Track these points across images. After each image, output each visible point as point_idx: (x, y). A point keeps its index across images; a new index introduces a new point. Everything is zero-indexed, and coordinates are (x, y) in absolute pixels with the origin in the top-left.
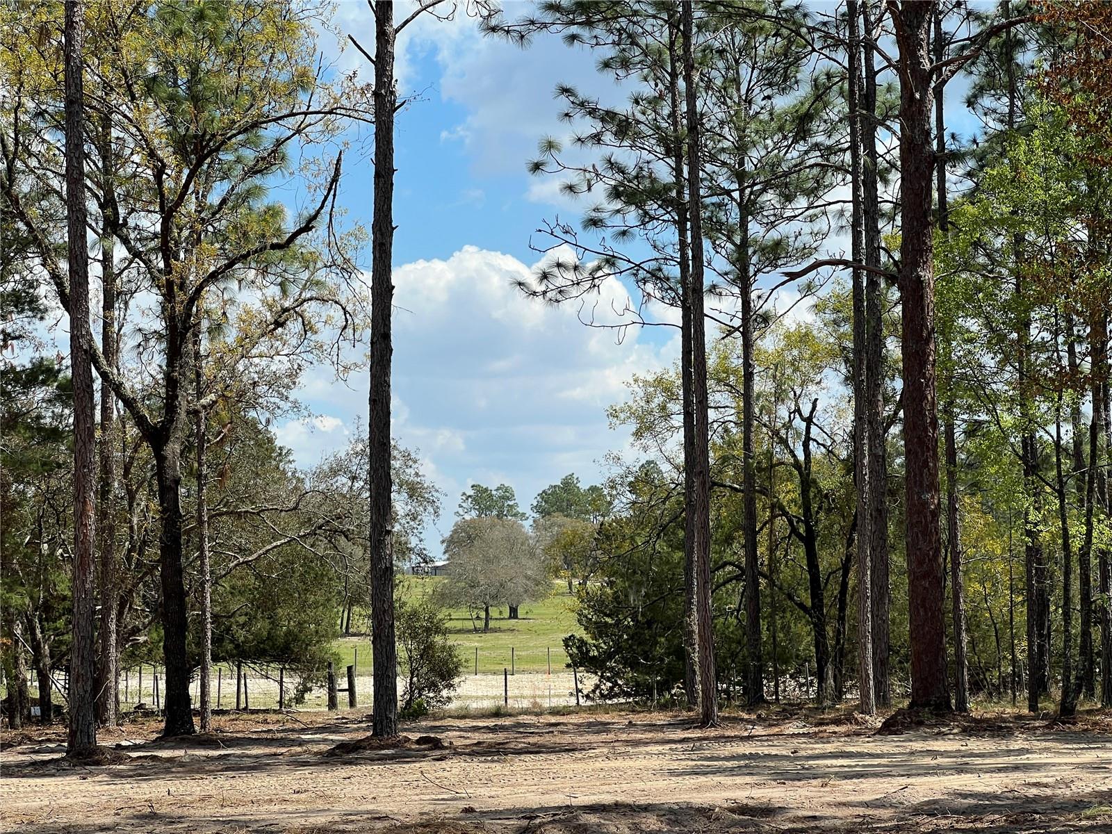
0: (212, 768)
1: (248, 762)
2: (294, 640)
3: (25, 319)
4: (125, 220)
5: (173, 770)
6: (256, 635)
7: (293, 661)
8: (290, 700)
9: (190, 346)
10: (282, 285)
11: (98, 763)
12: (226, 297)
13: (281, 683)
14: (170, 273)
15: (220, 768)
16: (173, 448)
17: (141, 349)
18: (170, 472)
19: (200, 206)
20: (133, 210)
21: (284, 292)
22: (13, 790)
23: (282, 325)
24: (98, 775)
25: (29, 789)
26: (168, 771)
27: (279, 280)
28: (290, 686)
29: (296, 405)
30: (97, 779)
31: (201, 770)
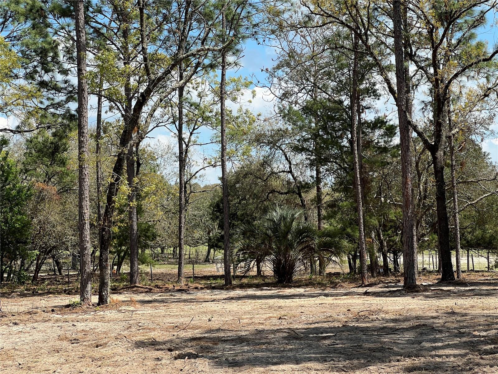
0: (469, 294)
1: (484, 292)
2: (494, 239)
3: (372, 100)
4: (415, 53)
5: (452, 295)
6: (476, 237)
7: (494, 249)
8: (492, 266)
9: (446, 107)
10: (487, 78)
11: (417, 291)
12: (461, 85)
13: (488, 258)
14: (437, 75)
15: (472, 294)
16: (440, 153)
17: (424, 110)
18: (439, 164)
19: (449, 44)
20: (418, 48)
21: (488, 80)
22: (385, 302)
23: (488, 96)
24: (419, 296)
25: (391, 302)
26: (449, 295)
27: (486, 75)
28: (492, 260)
29: (492, 132)
30: (419, 298)
31: (463, 295)
